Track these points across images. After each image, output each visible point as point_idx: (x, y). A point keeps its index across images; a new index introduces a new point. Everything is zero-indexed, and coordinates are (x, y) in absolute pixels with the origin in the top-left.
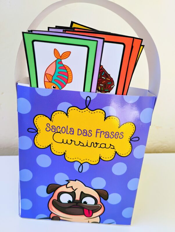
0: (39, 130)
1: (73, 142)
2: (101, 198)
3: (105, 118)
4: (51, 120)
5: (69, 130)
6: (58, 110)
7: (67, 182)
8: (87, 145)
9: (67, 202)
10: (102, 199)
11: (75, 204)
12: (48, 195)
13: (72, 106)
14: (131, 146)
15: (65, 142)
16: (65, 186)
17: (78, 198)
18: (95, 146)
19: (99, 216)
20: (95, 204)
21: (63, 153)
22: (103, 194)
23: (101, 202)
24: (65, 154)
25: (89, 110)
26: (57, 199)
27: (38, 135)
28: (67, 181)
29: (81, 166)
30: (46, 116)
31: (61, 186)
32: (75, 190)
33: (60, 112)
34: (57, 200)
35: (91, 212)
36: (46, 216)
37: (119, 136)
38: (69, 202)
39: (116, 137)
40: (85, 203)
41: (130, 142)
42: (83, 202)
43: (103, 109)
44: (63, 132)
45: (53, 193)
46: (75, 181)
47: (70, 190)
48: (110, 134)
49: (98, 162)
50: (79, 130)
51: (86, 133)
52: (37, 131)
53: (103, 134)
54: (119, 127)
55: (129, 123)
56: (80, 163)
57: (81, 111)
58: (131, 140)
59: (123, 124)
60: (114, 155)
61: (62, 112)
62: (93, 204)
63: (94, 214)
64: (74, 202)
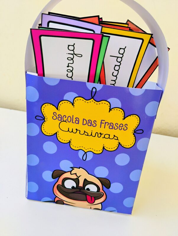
0: (46, 118)
1: (78, 132)
3: (110, 110)
4: (57, 109)
5: (74, 120)
6: (64, 99)
8: (91, 135)
9: (71, 188)
10: (104, 187)
11: (78, 190)
12: (54, 180)
13: (77, 96)
14: (134, 138)
15: (70, 130)
16: (69, 173)
17: (81, 184)
18: (99, 136)
19: (101, 203)
20: (97, 192)
21: (68, 141)
23: (103, 190)
24: (70, 142)
25: (94, 101)
26: (61, 185)
27: (45, 122)
28: (72, 168)
29: (85, 154)
30: (53, 105)
31: (66, 172)
33: (66, 102)
34: (62, 186)
35: (93, 198)
36: (50, 200)
39: (120, 129)
40: (88, 189)
41: (134, 134)
42: (86, 189)
43: (108, 100)
44: (69, 121)
46: (80, 168)
47: (74, 177)
48: (114, 126)
51: (90, 123)
52: (44, 119)
53: (108, 125)
54: (124, 119)
55: (134, 116)
56: (84, 151)
57: (87, 101)
58: (135, 132)
59: (128, 116)
60: (117, 146)
61: (69, 102)
62: (96, 191)
63: (96, 201)
64: (78, 188)
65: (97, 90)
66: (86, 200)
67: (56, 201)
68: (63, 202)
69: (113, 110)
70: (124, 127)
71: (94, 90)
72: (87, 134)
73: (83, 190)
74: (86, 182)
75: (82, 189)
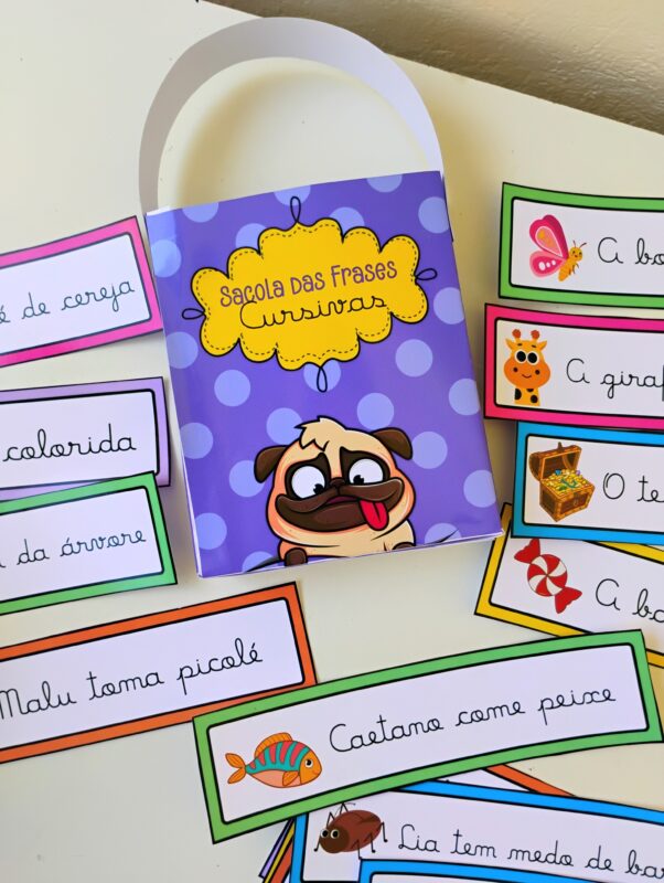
0: (206, 308)
1: (288, 316)
3: (343, 236)
4: (228, 276)
5: (271, 289)
6: (238, 246)
8: (320, 313)
9: (313, 493)
11: (333, 492)
13: (264, 228)
14: (421, 292)
15: (270, 321)
16: (297, 445)
17: (336, 471)
18: (339, 310)
19: (407, 518)
20: (384, 480)
21: (272, 352)
22: (397, 442)
23: (397, 467)
24: (276, 352)
25: (302, 227)
26: (285, 493)
27: (206, 322)
28: (298, 427)
29: (321, 373)
30: (216, 270)
31: (288, 447)
32: (324, 449)
33: (243, 251)
34: (287, 496)
35: (380, 506)
37: (385, 273)
39: (381, 276)
40: (358, 480)
41: (416, 284)
42: (352, 481)
43: (331, 216)
44: (261, 297)
45: (271, 476)
46: (319, 421)
47: (312, 453)
48: (365, 273)
49: (356, 350)
50: (294, 281)
51: (309, 283)
52: (203, 313)
53: (349, 275)
54: (381, 250)
55: (401, 238)
56: (317, 365)
57: (287, 233)
58: (418, 278)
59: (387, 243)
60: (389, 323)
61: (249, 250)
62: (380, 478)
63: (392, 514)
64: (331, 487)
65: (302, 200)
66: (363, 521)
67: (283, 557)
68: (304, 551)
69: (348, 234)
70: (387, 269)
71: (295, 202)
72: (309, 315)
73: (345, 488)
74: (348, 457)
75: (342, 485)
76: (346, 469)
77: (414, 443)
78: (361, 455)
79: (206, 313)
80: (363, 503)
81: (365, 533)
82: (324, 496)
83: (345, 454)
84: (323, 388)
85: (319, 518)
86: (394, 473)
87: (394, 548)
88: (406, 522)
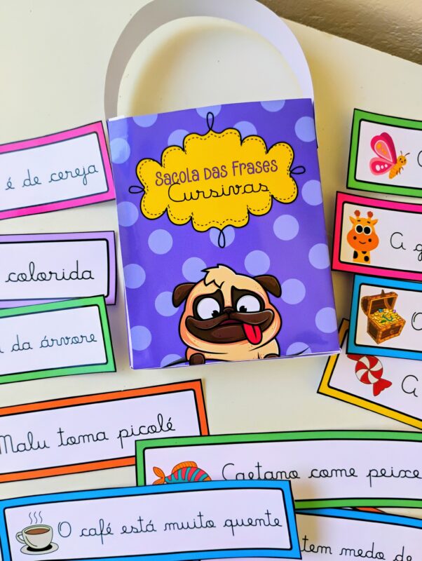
0: (146, 186)
1: (201, 194)
2: (269, 293)
3: (242, 141)
4: (161, 164)
5: (191, 175)
6: (169, 145)
7: (205, 273)
8: (223, 193)
9: (212, 317)
10: (270, 295)
11: (225, 316)
13: (188, 133)
14: (294, 182)
15: (188, 197)
16: (202, 283)
17: (228, 303)
18: (236, 192)
19: (274, 337)
20: (261, 310)
21: (189, 219)
22: (271, 285)
23: (270, 303)
24: (191, 219)
25: (214, 134)
26: (192, 315)
27: (145, 195)
29: (222, 235)
30: (154, 160)
31: (196, 284)
32: (220, 287)
33: (172, 148)
34: (194, 317)
35: (257, 328)
37: (270, 168)
38: (215, 313)
39: (267, 170)
40: (243, 309)
41: (291, 176)
42: (238, 310)
43: (235, 127)
44: (183, 180)
46: (218, 267)
47: (212, 289)
48: (255, 167)
49: (246, 220)
50: (207, 171)
51: (217, 173)
52: (143, 190)
53: (245, 168)
54: (267, 152)
55: (282, 144)
56: (219, 229)
57: (203, 138)
58: (292, 172)
59: (272, 147)
60: (270, 202)
61: (177, 148)
62: (258, 309)
63: (264, 334)
64: (224, 313)
65: (215, 116)
66: (244, 338)
67: (188, 359)
68: (203, 356)
69: (245, 140)
70: (271, 165)
71: (210, 116)
72: (215, 194)
73: (233, 314)
74: (237, 293)
75: (231, 312)
76: (234, 302)
77: (283, 287)
78: (245, 293)
79: (145, 190)
80: (245, 326)
81: (245, 346)
82: (219, 319)
83: (235, 291)
84: (222, 245)
85: (215, 334)
86: (268, 306)
87: (265, 357)
88: (274, 340)
